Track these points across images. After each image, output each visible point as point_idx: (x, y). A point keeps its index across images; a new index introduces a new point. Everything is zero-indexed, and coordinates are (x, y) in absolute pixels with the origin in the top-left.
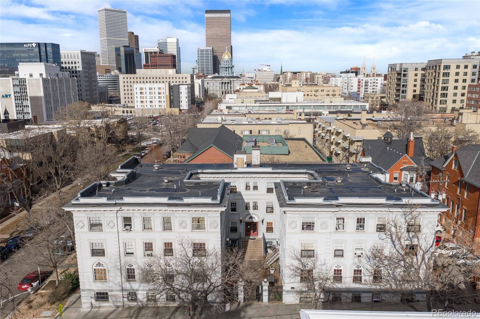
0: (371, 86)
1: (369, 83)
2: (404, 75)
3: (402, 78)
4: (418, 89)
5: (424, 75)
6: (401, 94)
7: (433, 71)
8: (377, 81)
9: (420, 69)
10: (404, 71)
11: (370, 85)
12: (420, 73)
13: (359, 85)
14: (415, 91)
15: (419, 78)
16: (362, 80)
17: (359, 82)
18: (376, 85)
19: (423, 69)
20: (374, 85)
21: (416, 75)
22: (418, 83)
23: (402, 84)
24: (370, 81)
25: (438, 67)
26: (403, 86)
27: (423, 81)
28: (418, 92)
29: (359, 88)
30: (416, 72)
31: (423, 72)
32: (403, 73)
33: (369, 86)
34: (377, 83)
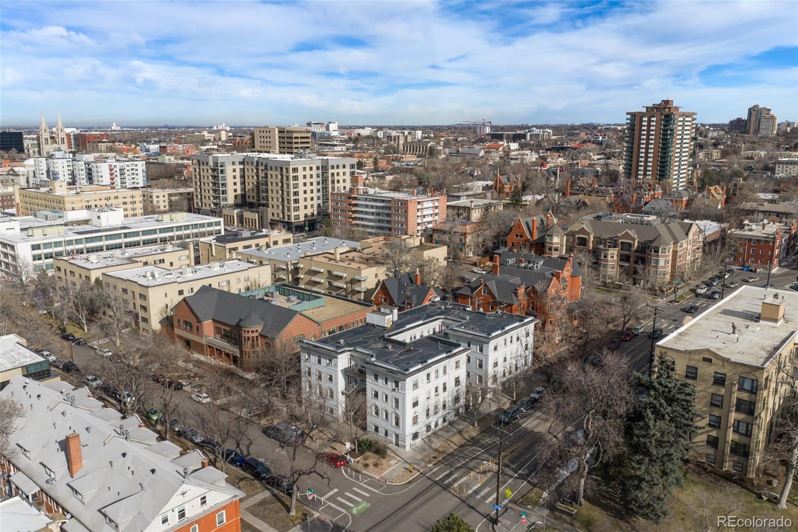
0: (129, 175)
1: (126, 170)
2: (222, 171)
3: (220, 175)
4: (239, 187)
5: (243, 170)
6: (221, 196)
7: (278, 173)
8: (136, 168)
9: (237, 163)
10: (221, 166)
11: (127, 173)
12: (238, 167)
13: (112, 174)
14: (235, 190)
15: (238, 174)
16: (115, 166)
17: (111, 170)
18: (136, 172)
19: (242, 163)
20: (133, 174)
21: (234, 171)
22: (238, 180)
23: (221, 182)
24: (127, 168)
25: (284, 170)
26: (222, 184)
27: (243, 176)
28: (239, 192)
29: (112, 179)
30: (234, 167)
31: (242, 166)
32: (220, 168)
33: (126, 175)
34: (137, 170)
